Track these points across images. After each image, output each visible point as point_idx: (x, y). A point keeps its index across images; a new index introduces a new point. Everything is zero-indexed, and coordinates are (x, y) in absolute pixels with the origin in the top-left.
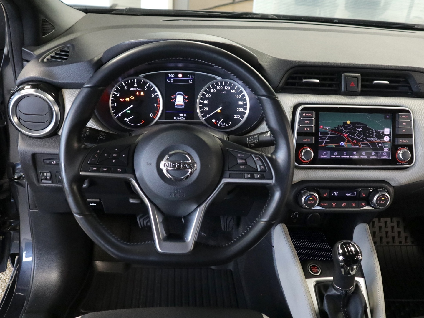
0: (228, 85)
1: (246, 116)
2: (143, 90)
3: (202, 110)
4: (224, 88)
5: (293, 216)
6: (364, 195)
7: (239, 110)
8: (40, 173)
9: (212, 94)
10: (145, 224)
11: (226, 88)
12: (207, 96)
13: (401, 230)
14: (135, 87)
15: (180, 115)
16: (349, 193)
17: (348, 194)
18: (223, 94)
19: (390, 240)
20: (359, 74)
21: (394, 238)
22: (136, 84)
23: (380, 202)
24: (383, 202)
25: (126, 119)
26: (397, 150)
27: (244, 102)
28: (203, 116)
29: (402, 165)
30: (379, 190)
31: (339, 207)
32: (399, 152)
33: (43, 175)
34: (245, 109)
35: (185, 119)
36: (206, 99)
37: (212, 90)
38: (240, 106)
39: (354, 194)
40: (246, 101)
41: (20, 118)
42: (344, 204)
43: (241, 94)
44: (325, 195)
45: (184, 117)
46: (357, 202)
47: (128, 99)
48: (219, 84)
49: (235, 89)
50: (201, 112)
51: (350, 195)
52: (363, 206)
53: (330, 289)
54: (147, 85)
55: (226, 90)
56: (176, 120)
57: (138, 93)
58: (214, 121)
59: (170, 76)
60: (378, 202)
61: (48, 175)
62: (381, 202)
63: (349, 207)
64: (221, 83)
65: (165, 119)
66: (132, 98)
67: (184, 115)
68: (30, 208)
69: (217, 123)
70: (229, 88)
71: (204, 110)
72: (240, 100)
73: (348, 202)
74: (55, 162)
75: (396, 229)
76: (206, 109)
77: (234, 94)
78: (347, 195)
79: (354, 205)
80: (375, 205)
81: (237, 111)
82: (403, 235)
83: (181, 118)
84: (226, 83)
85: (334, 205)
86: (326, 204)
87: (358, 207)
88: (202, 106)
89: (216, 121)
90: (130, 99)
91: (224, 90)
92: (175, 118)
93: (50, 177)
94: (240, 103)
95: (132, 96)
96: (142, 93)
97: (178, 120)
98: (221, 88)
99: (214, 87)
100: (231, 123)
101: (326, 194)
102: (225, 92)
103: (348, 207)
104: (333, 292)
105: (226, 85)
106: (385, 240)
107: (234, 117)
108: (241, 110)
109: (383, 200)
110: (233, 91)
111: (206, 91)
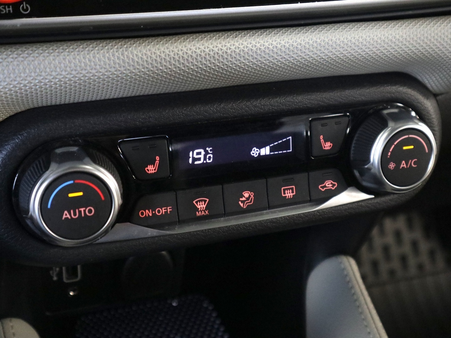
5: (60, 274)
6: (328, 146)
13: (418, 234)
16: (264, 146)
17: (260, 148)
19: (396, 264)
21: (404, 259)
23: (398, 164)
24: (412, 163)
30: (386, 112)
31: (226, 214)
39: (285, 145)
42: (246, 195)
44: (151, 169)
46: (302, 177)
51: (266, 151)
52: (331, 194)
60: (392, 166)
62: (403, 165)
63: (270, 207)
73: (260, 183)
75: (407, 236)
78: (255, 152)
79: (289, 194)
80: (377, 181)
82: (424, 246)
85: (201, 206)
86: (163, 211)
87: (310, 201)
101: (158, 163)
103: (264, 209)
106: (384, 267)
109: (408, 155)
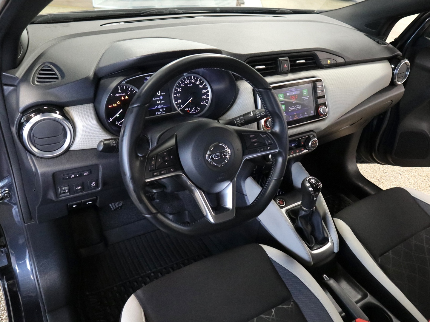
0: (192, 78)
1: (209, 101)
2: (127, 94)
3: (177, 102)
4: (190, 81)
7: (204, 97)
8: (59, 188)
9: (182, 88)
10: (117, 206)
11: (192, 81)
12: (179, 90)
14: (119, 93)
15: (161, 110)
16: (294, 144)
18: (190, 86)
20: (287, 58)
22: (120, 90)
25: (117, 123)
26: (319, 108)
27: (206, 90)
28: (179, 108)
29: (322, 117)
30: (311, 137)
31: (290, 155)
32: (320, 109)
33: (62, 190)
34: (208, 95)
35: (165, 112)
36: (178, 92)
37: (182, 85)
38: (204, 94)
40: (208, 89)
41: (35, 143)
42: (292, 152)
43: (203, 84)
45: (163, 111)
46: (299, 148)
47: (115, 105)
48: (186, 79)
49: (198, 81)
50: (177, 104)
52: (303, 151)
53: (300, 212)
54: (129, 90)
55: (192, 83)
56: (158, 115)
57: (123, 98)
58: (187, 109)
59: (147, 78)
60: (312, 146)
61: (66, 188)
63: (295, 153)
64: (188, 78)
65: (150, 116)
66: (119, 103)
67: (163, 110)
68: (24, 223)
69: (190, 111)
70: (193, 81)
71: (179, 102)
72: (203, 89)
73: (294, 150)
74: (73, 176)
76: (180, 101)
77: (198, 85)
79: (297, 151)
80: (310, 148)
81: (203, 98)
83: (162, 112)
84: (191, 77)
87: (300, 152)
88: (177, 99)
89: (188, 109)
90: (117, 104)
91: (190, 83)
92: (157, 113)
93: (68, 190)
94: (203, 91)
95: (118, 102)
96: (127, 97)
97: (159, 114)
98: (187, 82)
99: (183, 82)
100: (199, 109)
102: (192, 85)
104: (303, 213)
105: (192, 79)
107: (201, 104)
108: (205, 97)
109: (314, 144)
110: (198, 83)
111: (177, 86)
